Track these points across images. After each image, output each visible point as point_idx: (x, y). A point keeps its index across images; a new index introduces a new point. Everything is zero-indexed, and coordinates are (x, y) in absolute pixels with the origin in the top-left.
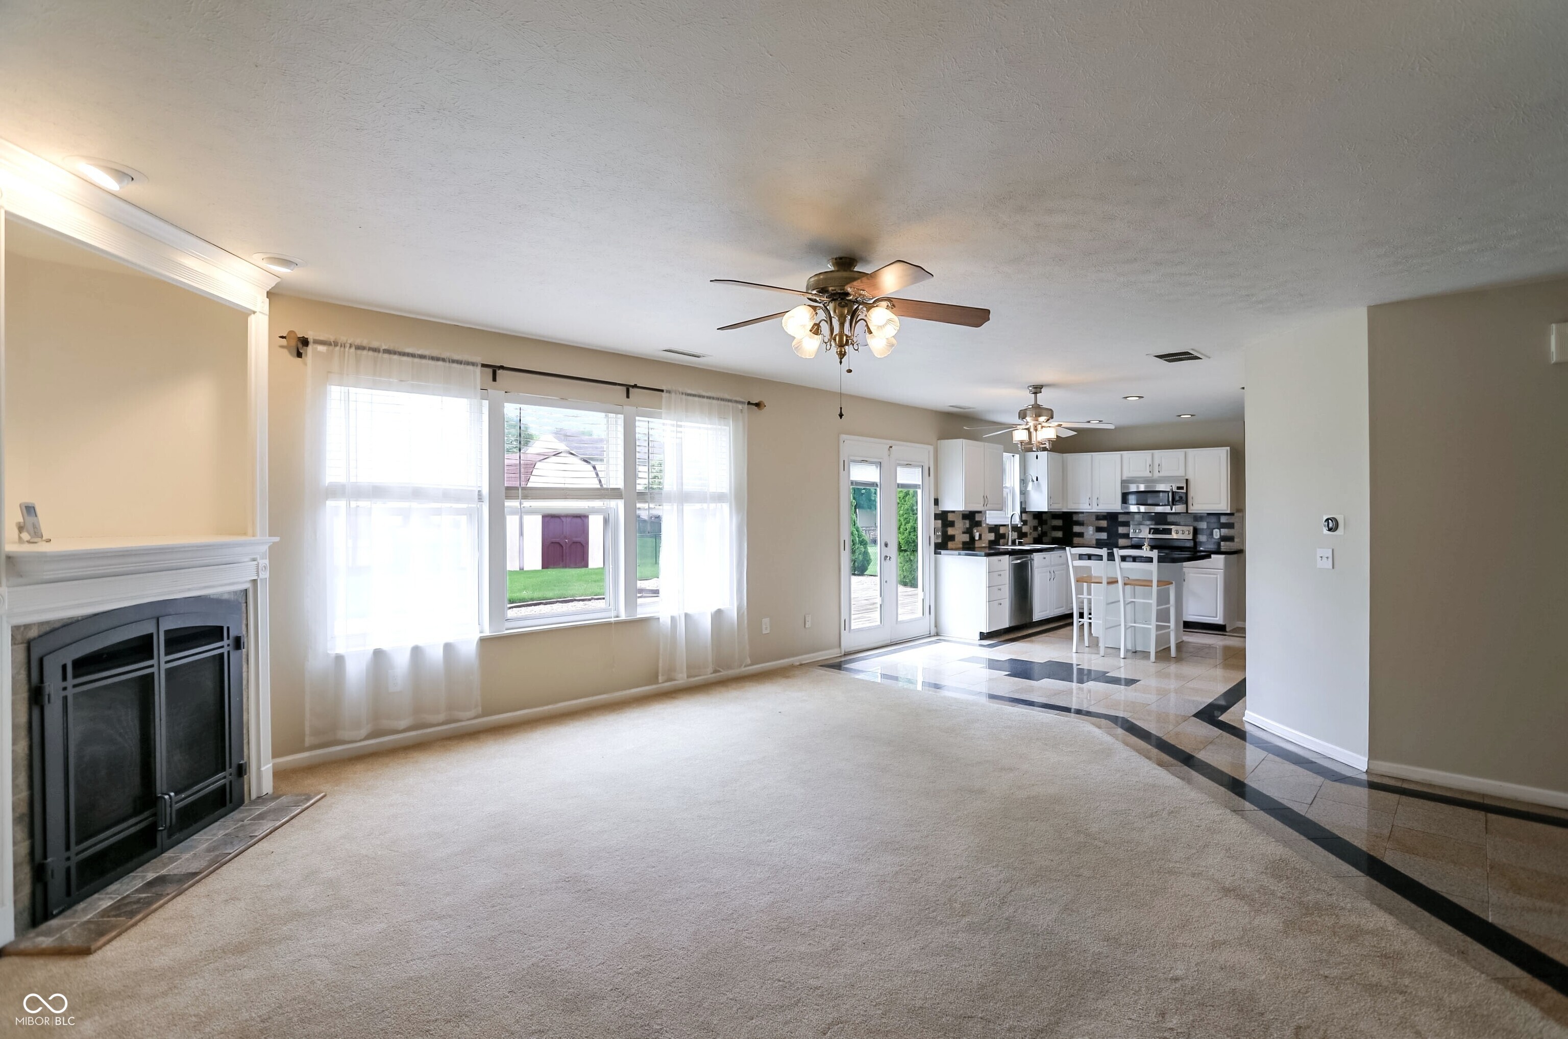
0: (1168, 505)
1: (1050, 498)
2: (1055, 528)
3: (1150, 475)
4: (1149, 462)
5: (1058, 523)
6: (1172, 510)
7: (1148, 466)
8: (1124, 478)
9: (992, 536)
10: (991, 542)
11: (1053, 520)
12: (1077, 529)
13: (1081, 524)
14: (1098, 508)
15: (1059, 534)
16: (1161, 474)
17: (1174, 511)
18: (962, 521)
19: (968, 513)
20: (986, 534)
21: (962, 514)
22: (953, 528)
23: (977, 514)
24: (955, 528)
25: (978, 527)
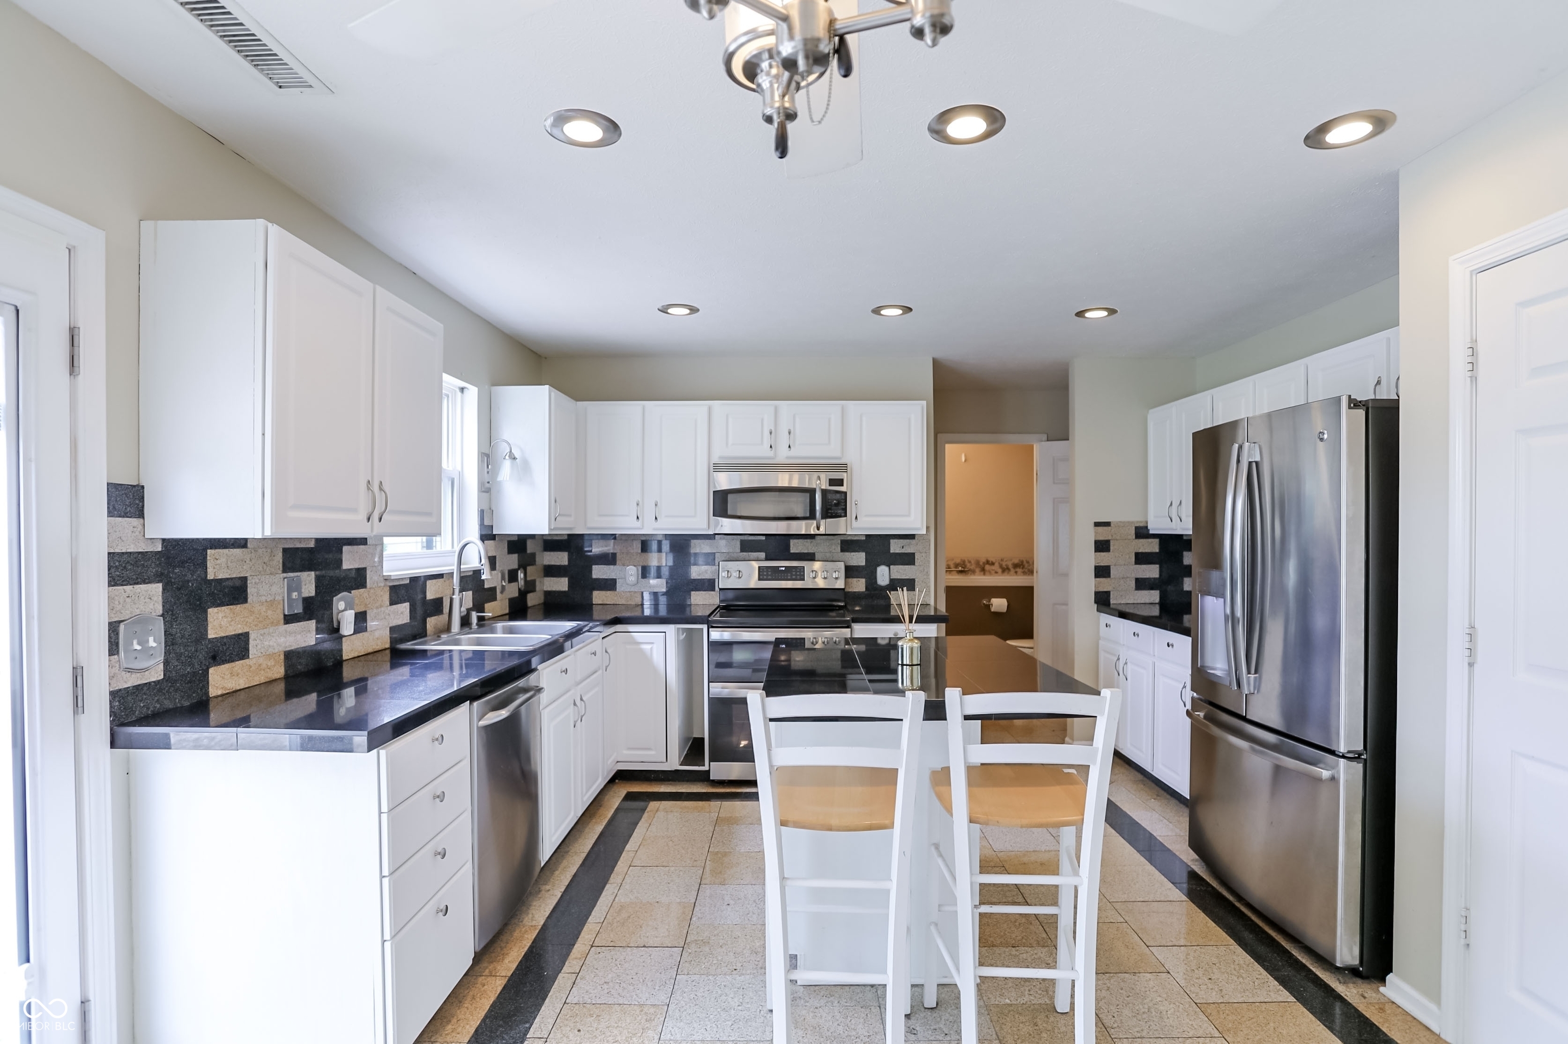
0: (812, 516)
1: (554, 501)
2: (551, 571)
3: (771, 453)
4: (768, 425)
5: (561, 558)
6: (818, 529)
7: (767, 433)
8: (715, 460)
9: (402, 614)
10: (399, 634)
11: (547, 554)
12: (599, 572)
13: (609, 559)
14: (658, 525)
15: (561, 584)
16: (794, 452)
17: (822, 530)
18: (285, 575)
19: (312, 545)
20: (383, 609)
21: (285, 551)
22: (238, 608)
23: (345, 549)
24: (245, 605)
25: (352, 592)
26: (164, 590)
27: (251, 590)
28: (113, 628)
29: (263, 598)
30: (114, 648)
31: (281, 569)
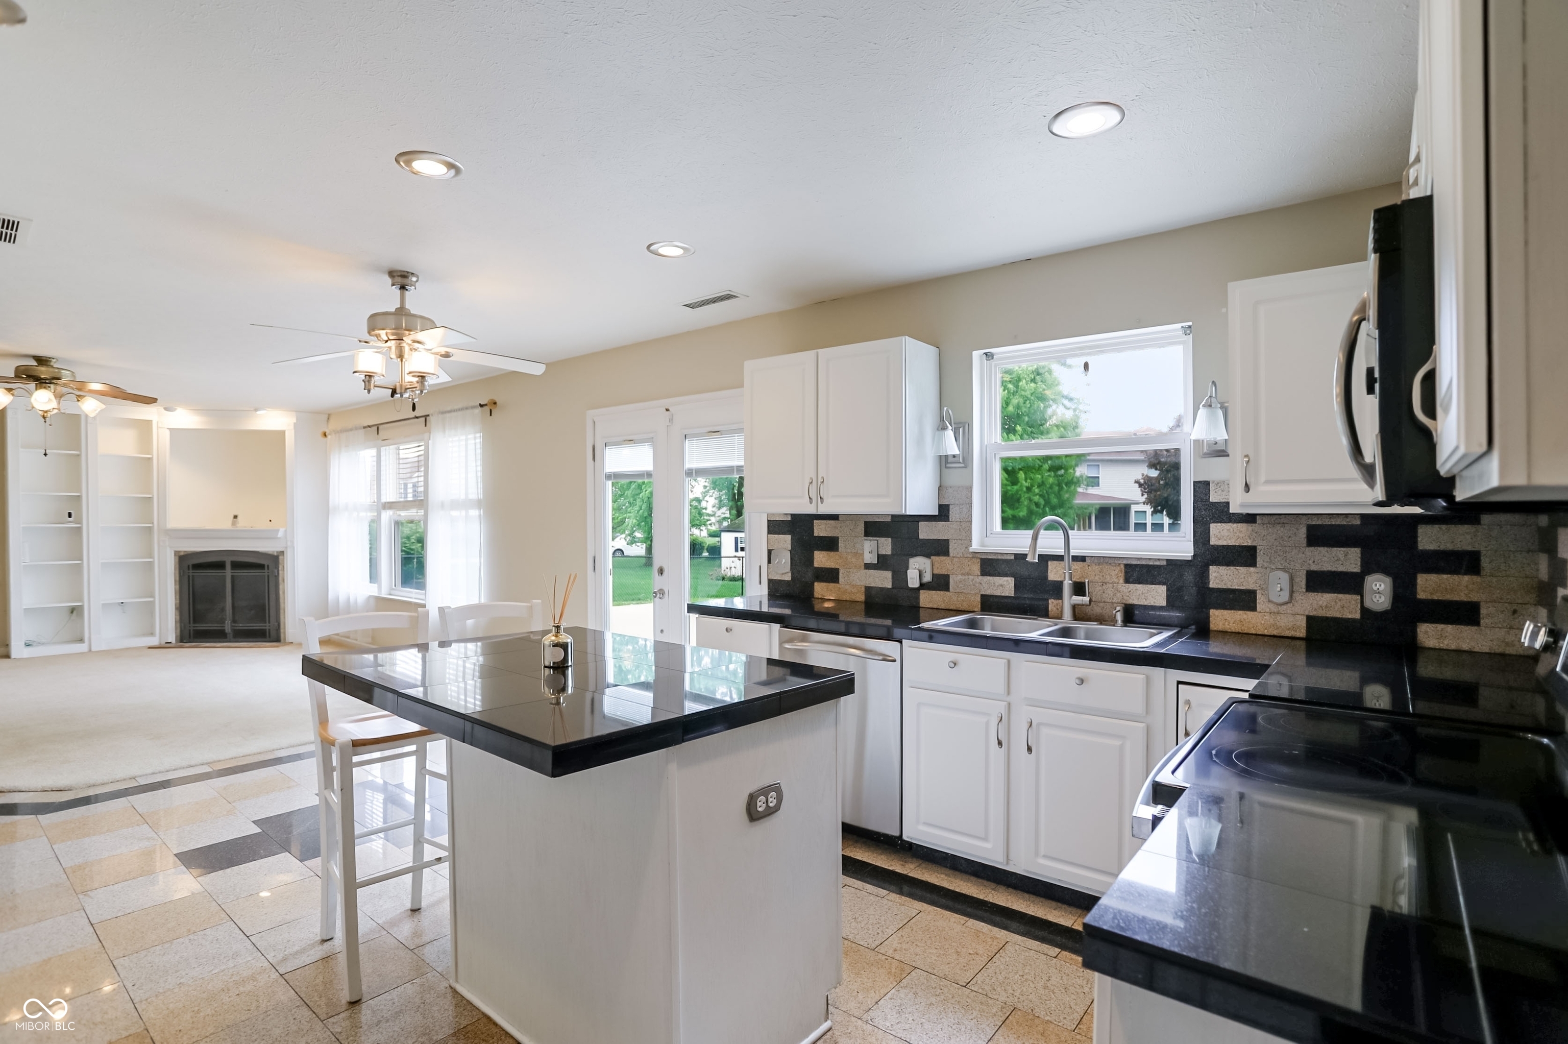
1: (1243, 461)
18: (866, 538)
19: (889, 519)
20: (971, 577)
21: (866, 523)
22: (832, 553)
23: (921, 524)
24: (836, 553)
25: (932, 557)
26: (792, 539)
27: (841, 544)
28: (770, 552)
29: (849, 551)
30: (769, 561)
31: (863, 534)
